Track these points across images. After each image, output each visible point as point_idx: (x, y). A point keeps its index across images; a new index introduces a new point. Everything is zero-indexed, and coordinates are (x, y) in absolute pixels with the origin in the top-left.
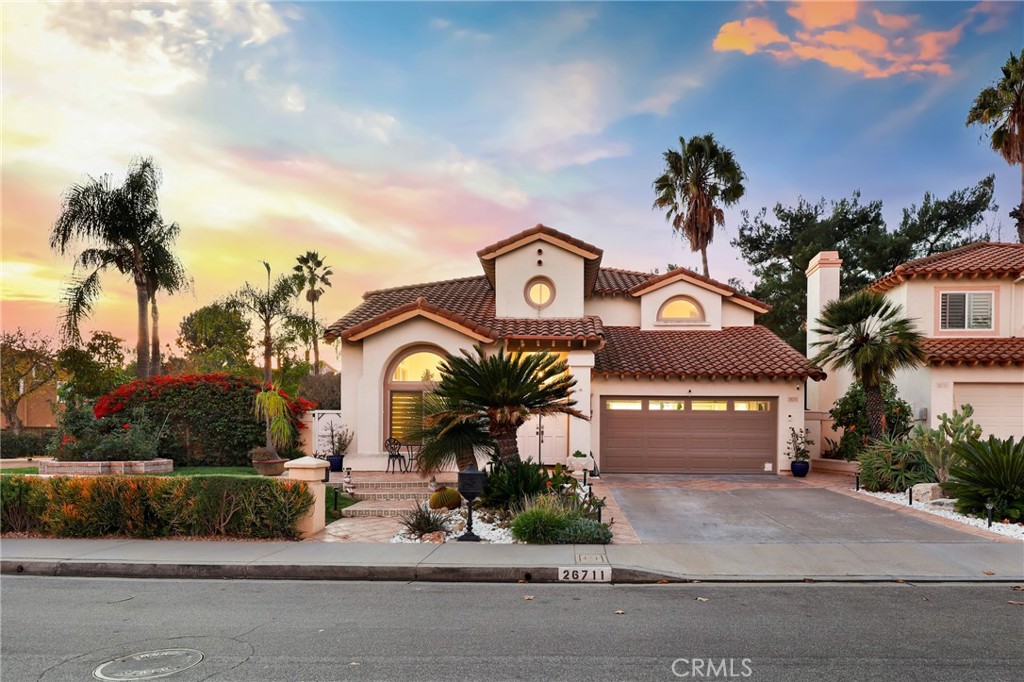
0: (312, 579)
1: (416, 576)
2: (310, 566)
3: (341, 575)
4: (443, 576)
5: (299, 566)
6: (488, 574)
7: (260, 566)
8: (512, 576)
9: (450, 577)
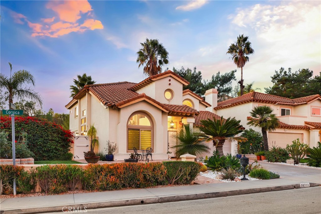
0: (246, 194)
1: (272, 190)
2: (245, 190)
3: (253, 192)
4: (277, 189)
5: (241, 190)
6: (287, 187)
7: (231, 191)
8: (292, 187)
9: (279, 189)
